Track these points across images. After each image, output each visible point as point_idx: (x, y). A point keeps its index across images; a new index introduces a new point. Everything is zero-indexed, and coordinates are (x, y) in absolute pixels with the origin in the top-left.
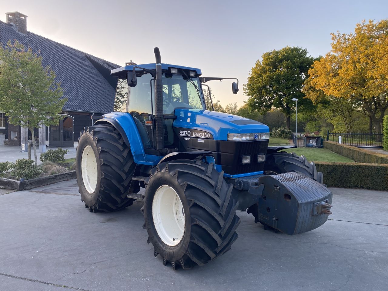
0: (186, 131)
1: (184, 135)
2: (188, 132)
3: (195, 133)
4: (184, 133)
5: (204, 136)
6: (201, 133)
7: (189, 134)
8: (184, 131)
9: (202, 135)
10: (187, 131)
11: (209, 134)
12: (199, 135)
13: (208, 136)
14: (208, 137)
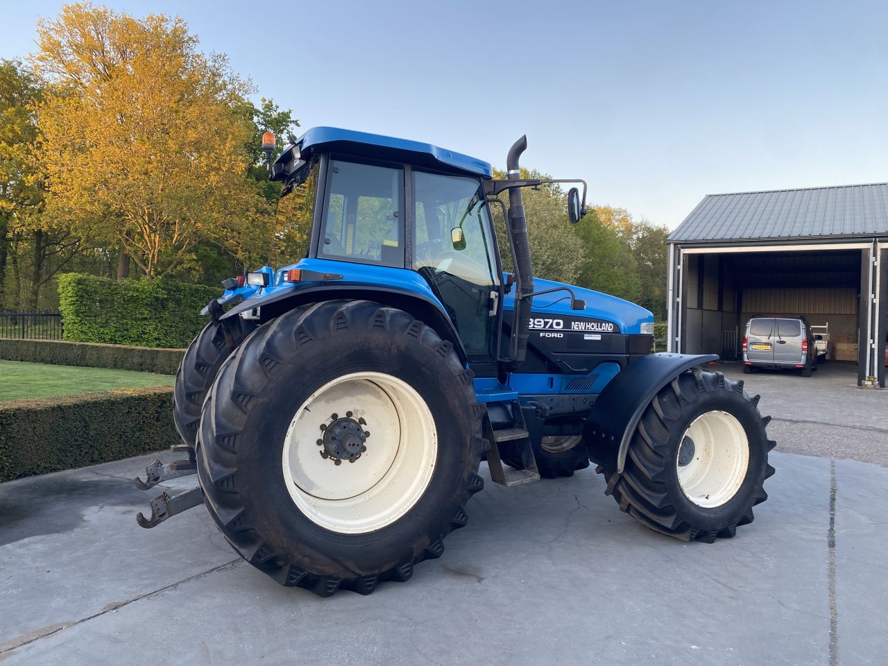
0: (546, 320)
1: (542, 326)
2: (555, 321)
3: (577, 323)
4: (542, 323)
5: (601, 327)
6: (593, 324)
7: (558, 324)
8: (542, 320)
9: (595, 326)
10: (551, 321)
11: (610, 324)
12: (587, 326)
13: (608, 328)
14: (610, 330)
